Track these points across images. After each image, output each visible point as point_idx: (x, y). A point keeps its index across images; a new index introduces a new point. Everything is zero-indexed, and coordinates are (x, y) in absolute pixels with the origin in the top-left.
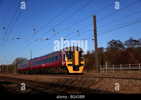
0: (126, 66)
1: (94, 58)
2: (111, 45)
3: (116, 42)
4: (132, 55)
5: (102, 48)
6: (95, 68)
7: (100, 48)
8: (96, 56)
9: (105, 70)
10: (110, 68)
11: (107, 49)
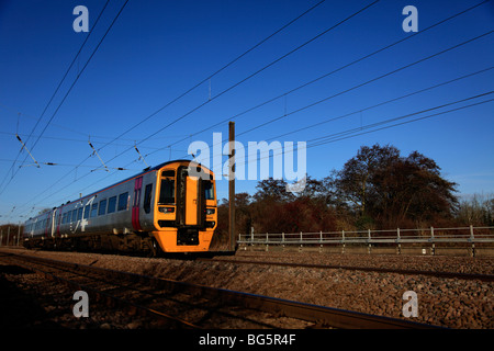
0: (294, 237)
1: (228, 217)
2: (266, 189)
3: (276, 182)
4: (307, 212)
5: (246, 195)
6: (227, 239)
7: (240, 195)
8: (231, 213)
9: (249, 245)
10: (259, 241)
11: (256, 196)
